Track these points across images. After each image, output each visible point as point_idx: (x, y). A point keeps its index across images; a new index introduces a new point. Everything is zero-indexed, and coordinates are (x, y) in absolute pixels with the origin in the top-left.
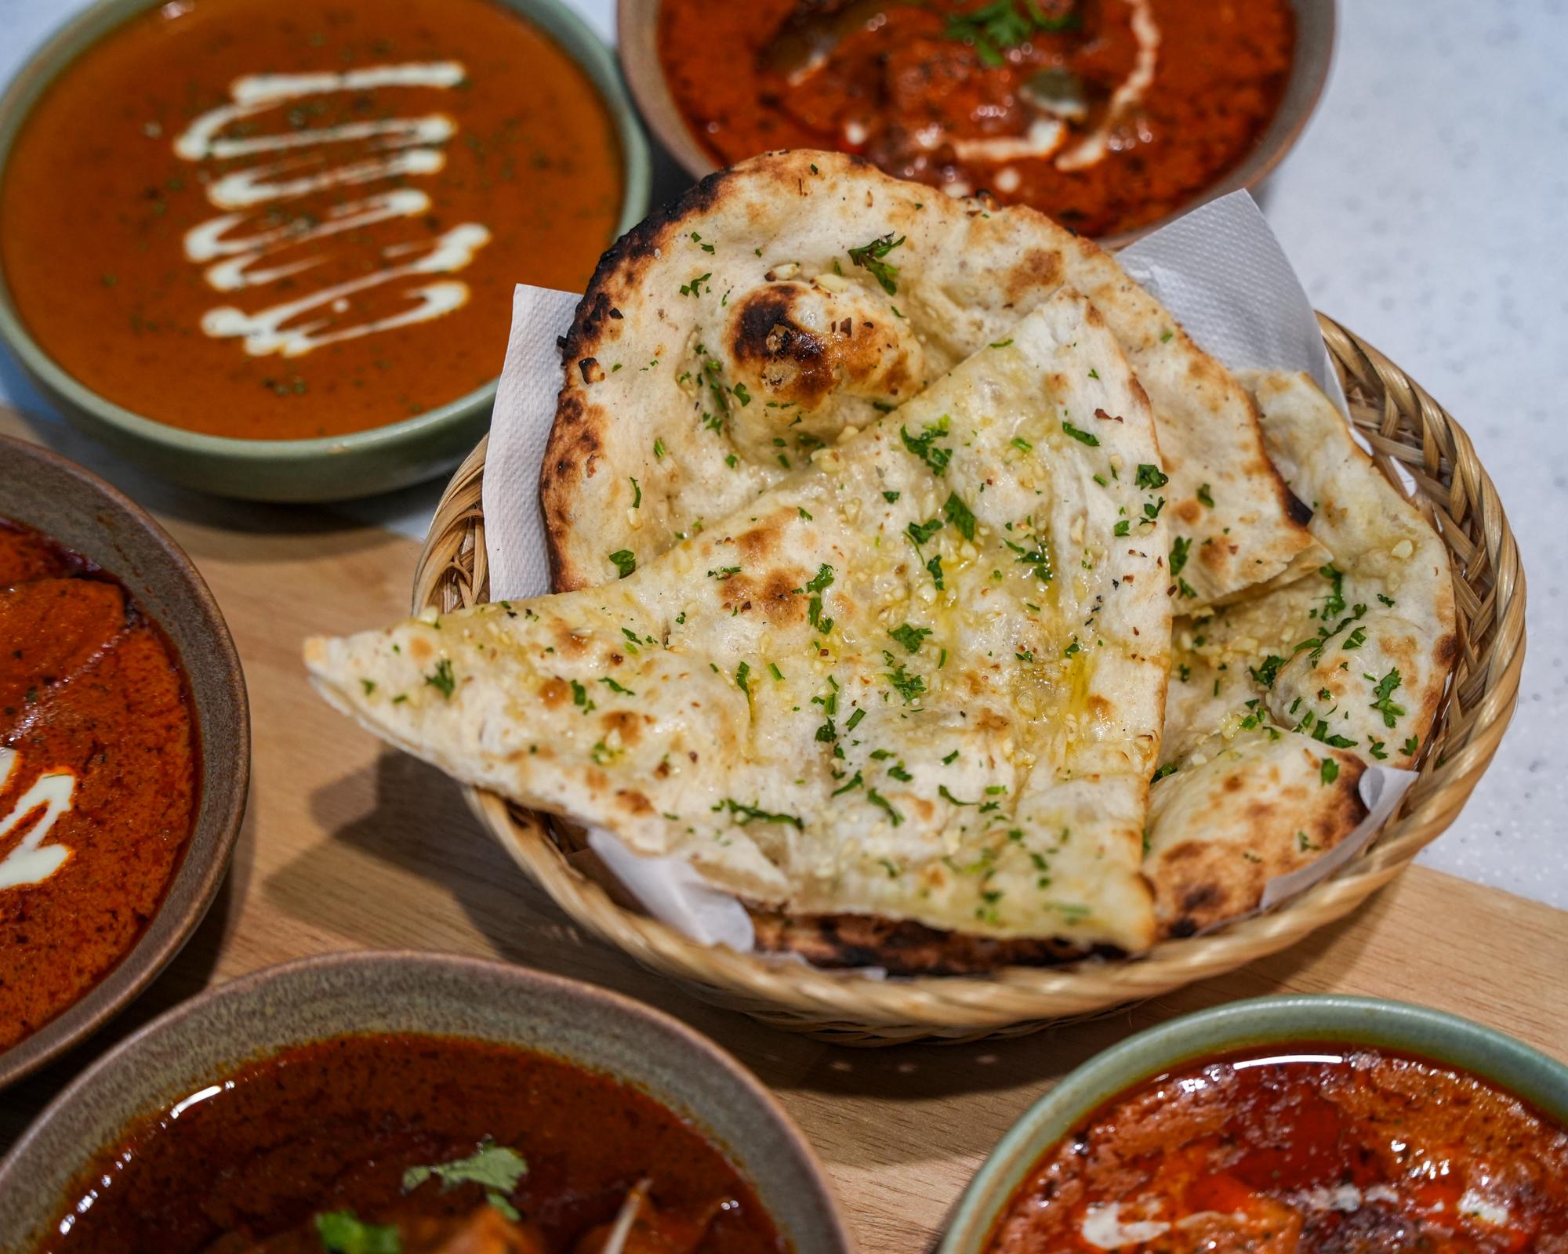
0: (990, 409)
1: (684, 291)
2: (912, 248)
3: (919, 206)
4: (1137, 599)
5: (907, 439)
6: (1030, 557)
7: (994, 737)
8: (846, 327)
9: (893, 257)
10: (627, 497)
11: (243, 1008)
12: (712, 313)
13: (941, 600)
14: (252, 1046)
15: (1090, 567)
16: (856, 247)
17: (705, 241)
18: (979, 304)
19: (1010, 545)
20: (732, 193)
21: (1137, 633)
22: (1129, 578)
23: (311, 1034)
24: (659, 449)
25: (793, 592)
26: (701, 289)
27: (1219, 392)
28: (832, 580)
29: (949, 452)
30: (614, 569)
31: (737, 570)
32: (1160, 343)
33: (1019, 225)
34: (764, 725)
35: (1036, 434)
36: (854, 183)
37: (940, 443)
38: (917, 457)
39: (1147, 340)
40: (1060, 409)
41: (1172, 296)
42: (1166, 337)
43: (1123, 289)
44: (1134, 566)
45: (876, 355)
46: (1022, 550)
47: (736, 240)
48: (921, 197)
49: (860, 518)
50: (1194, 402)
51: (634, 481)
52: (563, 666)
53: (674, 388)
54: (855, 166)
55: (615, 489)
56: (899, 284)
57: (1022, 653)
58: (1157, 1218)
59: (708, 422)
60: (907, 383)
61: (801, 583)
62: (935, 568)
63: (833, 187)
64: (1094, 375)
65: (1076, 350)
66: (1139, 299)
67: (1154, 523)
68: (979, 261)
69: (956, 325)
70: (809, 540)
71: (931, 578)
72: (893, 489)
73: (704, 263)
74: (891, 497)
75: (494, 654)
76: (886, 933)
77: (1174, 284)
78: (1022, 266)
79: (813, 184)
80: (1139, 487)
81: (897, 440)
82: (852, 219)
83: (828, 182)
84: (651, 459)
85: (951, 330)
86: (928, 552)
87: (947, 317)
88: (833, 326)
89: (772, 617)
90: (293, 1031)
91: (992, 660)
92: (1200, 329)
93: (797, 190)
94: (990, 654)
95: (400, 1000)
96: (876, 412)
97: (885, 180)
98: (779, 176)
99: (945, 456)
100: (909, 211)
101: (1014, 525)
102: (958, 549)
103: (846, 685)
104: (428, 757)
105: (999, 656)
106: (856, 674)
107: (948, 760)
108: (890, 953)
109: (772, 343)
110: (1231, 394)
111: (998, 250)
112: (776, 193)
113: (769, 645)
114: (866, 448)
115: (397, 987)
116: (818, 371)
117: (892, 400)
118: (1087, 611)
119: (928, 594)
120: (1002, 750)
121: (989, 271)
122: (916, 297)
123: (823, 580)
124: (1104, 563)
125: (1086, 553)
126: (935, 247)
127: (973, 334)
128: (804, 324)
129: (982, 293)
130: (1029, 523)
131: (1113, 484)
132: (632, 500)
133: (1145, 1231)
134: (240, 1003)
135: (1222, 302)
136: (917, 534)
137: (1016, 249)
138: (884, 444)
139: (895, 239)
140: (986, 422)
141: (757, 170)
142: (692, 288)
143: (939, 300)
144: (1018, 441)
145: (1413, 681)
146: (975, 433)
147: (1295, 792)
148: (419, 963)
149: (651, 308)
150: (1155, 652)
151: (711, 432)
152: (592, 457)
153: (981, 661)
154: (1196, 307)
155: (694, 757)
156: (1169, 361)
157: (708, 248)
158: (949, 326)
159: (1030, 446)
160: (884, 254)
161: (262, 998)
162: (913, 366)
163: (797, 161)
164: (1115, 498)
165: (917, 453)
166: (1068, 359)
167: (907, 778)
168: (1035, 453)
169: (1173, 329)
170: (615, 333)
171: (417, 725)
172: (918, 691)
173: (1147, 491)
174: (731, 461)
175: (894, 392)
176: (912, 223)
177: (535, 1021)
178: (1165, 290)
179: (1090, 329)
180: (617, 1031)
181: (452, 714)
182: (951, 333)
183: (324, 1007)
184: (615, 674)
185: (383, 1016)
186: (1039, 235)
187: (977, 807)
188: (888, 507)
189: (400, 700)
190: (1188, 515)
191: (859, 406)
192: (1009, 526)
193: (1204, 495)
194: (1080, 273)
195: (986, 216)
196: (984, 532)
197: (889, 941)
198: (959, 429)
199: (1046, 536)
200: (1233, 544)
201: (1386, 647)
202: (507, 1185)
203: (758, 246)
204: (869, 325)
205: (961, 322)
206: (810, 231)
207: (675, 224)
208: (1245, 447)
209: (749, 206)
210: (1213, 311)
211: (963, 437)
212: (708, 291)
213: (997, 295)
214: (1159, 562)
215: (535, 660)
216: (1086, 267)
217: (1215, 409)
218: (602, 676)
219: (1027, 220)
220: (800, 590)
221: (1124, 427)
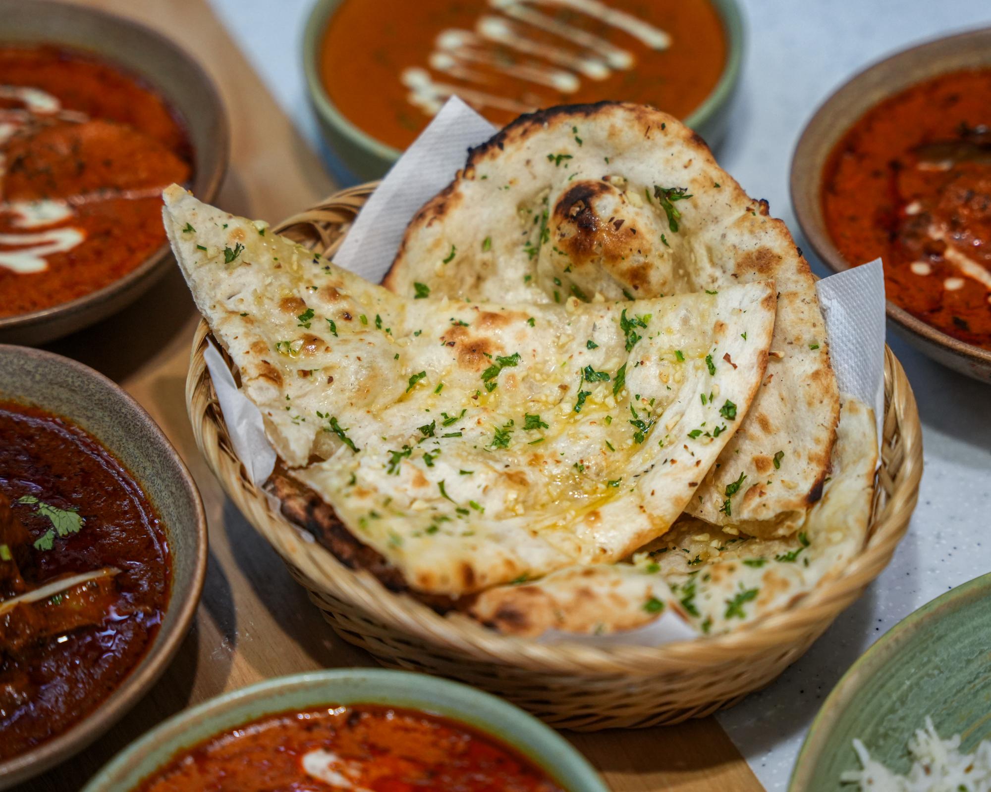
0: (676, 325)
1: (551, 157)
2: (696, 206)
3: (717, 186)
4: (667, 474)
5: (623, 319)
6: (638, 423)
7: (504, 481)
8: (618, 224)
9: (681, 206)
10: (445, 252)
11: (26, 366)
12: (561, 181)
13: (571, 416)
14: (19, 393)
15: (662, 446)
16: (662, 187)
17: (579, 135)
18: (722, 267)
19: (632, 409)
20: (608, 114)
21: (653, 494)
22: (673, 461)
23: (52, 407)
24: (486, 243)
25: (484, 353)
26: (563, 162)
27: (819, 395)
28: (516, 365)
29: (640, 337)
30: (414, 292)
31: (466, 325)
32: (807, 348)
33: (769, 230)
34: (402, 406)
35: (691, 353)
36: (685, 149)
37: (638, 330)
38: (623, 333)
39: (798, 339)
40: (714, 346)
41: (834, 324)
42: (814, 347)
43: (803, 300)
44: (683, 458)
45: (627, 252)
46: (636, 416)
47: (598, 145)
48: (723, 182)
49: (567, 347)
50: (800, 393)
51: (454, 248)
52: (313, 300)
53: (512, 211)
54: (692, 141)
55: (437, 244)
56: (681, 227)
57: (579, 464)
58: (350, 778)
59: (528, 248)
60: (645, 285)
61: (495, 354)
62: (583, 397)
63: (670, 144)
64: (744, 336)
65: (743, 315)
66: (811, 313)
67: (712, 439)
68: (733, 238)
69: (701, 273)
70: (521, 336)
71: (576, 402)
72: (596, 342)
73: (570, 147)
74: (591, 345)
75: (279, 267)
76: (335, 522)
77: (840, 317)
78: (752, 253)
79: (657, 134)
80: (721, 414)
81: (618, 317)
82: (669, 169)
83: (668, 139)
84: (477, 246)
85: (698, 275)
86: (587, 387)
87: (700, 265)
88: (612, 219)
89: (460, 358)
90: (45, 398)
91: (560, 458)
92: (840, 356)
93: (645, 131)
94: (562, 454)
95: (99, 414)
96: (623, 297)
97: (708, 160)
98: (639, 118)
99: (636, 339)
100: (708, 184)
101: (641, 398)
102: (605, 397)
103: (467, 417)
104: (190, 284)
105: (566, 458)
106: (478, 415)
107: (462, 472)
108: (329, 535)
109: (574, 211)
110: (826, 401)
111: (747, 237)
112: (631, 127)
113: (449, 373)
114: (599, 311)
115: (100, 404)
116: (586, 240)
117: (634, 293)
118: (641, 470)
119: (567, 408)
120: (507, 494)
121: (735, 246)
122: (689, 243)
123: (509, 361)
124: (671, 448)
125: (667, 437)
126: (716, 218)
127: (708, 283)
128: (597, 209)
129: (724, 259)
130: (651, 404)
131: (708, 404)
132: (446, 257)
133: (336, 780)
134: (26, 362)
135: (858, 342)
136: (589, 374)
137: (758, 241)
138: (610, 314)
139: (688, 193)
140: (669, 331)
141: (632, 110)
142: (558, 159)
143: (701, 253)
144: (679, 354)
145: (763, 603)
146: (659, 334)
147: (620, 601)
148: (116, 395)
149: (524, 155)
150: (657, 513)
151: (526, 255)
152: (435, 218)
153: (553, 455)
154: (844, 339)
155: (331, 380)
156: (807, 362)
157: (579, 141)
158: (697, 270)
159: (683, 359)
160: (676, 200)
161: (37, 366)
162: (655, 277)
163: (656, 117)
164: (705, 414)
165: (625, 330)
166: (735, 318)
167: (430, 465)
168: (683, 365)
169: (821, 344)
170: (493, 156)
171: (198, 265)
172: (503, 446)
173: (723, 420)
174: (528, 278)
175: (636, 288)
176: (705, 192)
177: (148, 464)
178: (832, 319)
179: (759, 307)
180: (174, 490)
181: (223, 275)
182: (696, 276)
183: (65, 394)
184: (340, 323)
185: (88, 418)
186: (778, 243)
187: (455, 506)
188: (585, 350)
189: (201, 248)
190: (761, 465)
191: (613, 286)
192: (637, 397)
193: (778, 458)
194: (789, 279)
195: (754, 214)
196: (624, 393)
197: (332, 528)
198: (652, 328)
199: (655, 416)
200: (763, 491)
201: (767, 577)
202: (62, 531)
203: (609, 156)
204: (634, 231)
205: (706, 272)
206: (642, 163)
207: (568, 116)
208: (817, 441)
209: (613, 127)
210: (852, 347)
211: (652, 333)
212: (566, 166)
213: (731, 266)
214: (698, 463)
215: (302, 286)
216: (794, 278)
217: (810, 404)
218: (330, 318)
219: (777, 230)
220: (491, 357)
221: (734, 372)
